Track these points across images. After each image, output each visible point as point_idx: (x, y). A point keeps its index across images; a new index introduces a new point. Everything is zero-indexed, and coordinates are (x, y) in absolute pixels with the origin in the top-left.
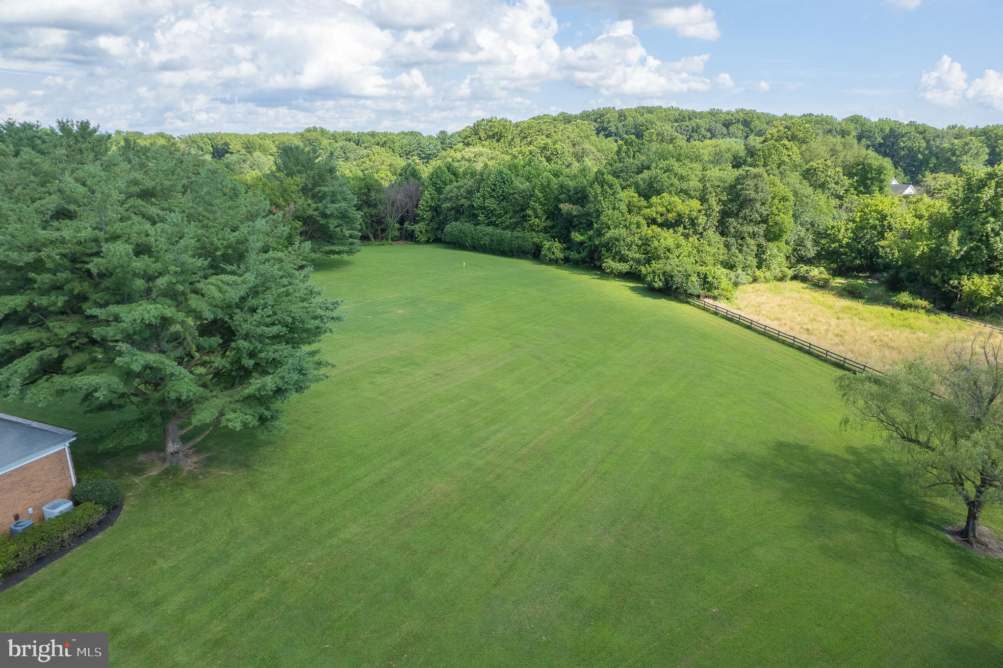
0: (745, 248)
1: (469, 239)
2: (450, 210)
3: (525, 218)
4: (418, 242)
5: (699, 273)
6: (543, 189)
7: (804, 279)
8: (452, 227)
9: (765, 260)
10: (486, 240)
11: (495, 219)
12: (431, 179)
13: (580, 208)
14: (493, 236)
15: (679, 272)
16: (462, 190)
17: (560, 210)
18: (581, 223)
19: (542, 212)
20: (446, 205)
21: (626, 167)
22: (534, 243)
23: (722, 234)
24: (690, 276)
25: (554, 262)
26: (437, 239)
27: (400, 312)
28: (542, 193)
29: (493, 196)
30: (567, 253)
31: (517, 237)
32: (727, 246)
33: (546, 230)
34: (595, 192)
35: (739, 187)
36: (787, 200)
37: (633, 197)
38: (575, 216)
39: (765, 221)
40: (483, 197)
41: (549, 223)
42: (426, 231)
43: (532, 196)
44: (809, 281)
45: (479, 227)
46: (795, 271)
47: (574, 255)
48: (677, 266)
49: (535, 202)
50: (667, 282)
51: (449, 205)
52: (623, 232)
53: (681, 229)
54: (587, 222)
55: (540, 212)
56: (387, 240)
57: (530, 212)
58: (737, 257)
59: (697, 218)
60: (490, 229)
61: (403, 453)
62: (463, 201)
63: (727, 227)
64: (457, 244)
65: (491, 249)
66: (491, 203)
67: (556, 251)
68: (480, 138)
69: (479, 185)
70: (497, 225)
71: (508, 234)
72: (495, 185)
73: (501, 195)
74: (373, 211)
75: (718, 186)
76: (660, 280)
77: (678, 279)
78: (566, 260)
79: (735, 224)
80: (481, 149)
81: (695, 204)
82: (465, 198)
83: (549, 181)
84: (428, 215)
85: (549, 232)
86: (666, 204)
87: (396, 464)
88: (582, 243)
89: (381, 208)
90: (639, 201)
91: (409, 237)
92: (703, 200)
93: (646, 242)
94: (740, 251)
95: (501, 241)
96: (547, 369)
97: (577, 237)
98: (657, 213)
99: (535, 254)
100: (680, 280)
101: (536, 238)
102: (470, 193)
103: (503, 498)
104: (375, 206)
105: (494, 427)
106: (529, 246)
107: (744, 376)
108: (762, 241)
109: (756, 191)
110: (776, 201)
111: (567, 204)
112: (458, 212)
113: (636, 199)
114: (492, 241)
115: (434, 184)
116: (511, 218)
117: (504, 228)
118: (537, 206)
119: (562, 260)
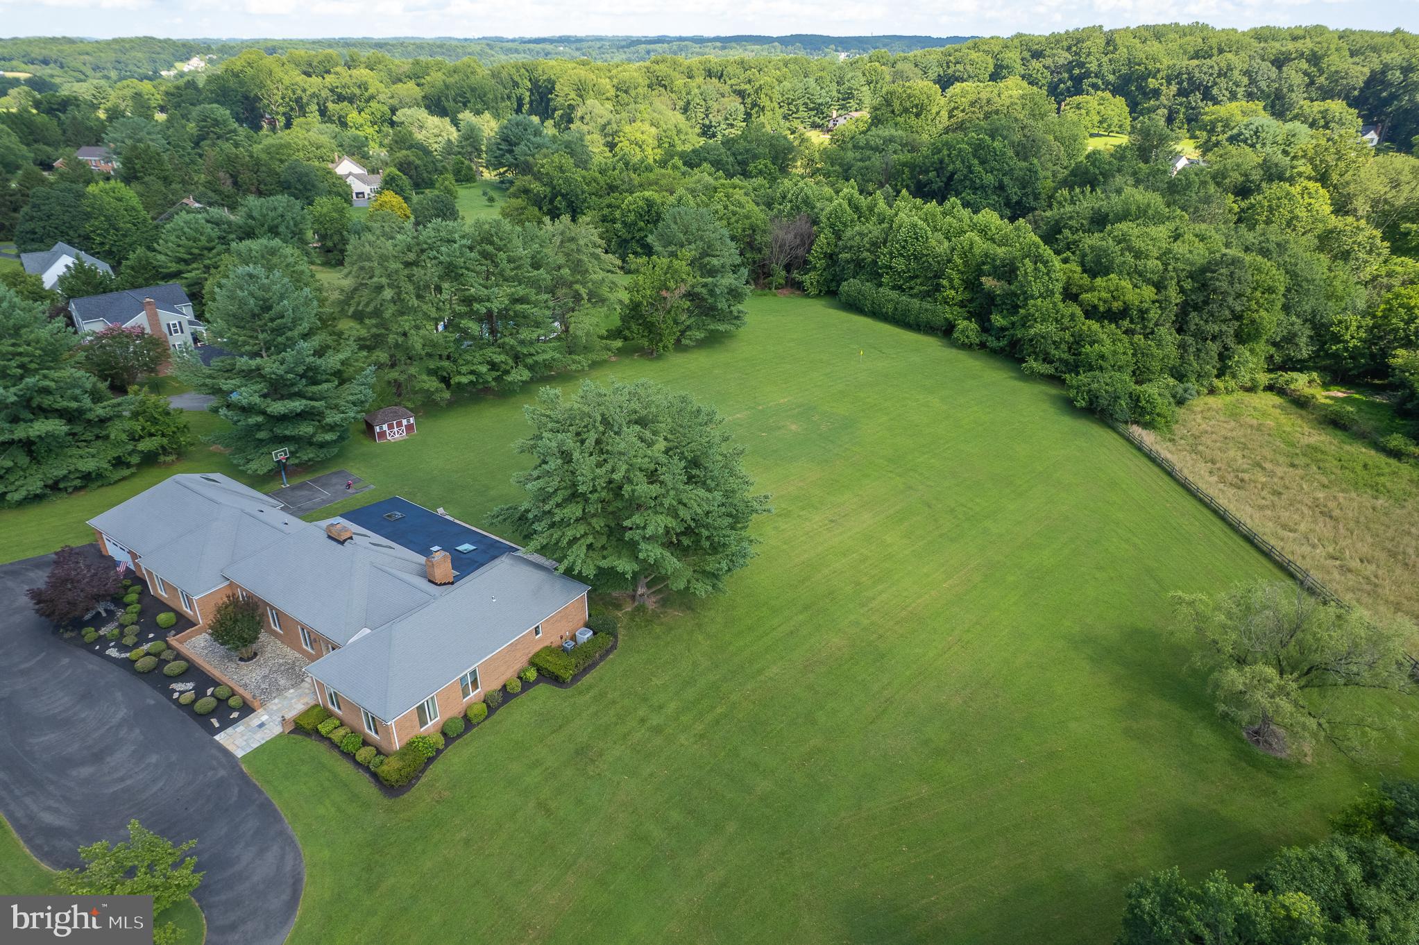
0: (1202, 355)
1: (868, 303)
2: (849, 263)
3: (938, 288)
4: (808, 296)
5: (1131, 393)
6: (964, 255)
7: (1281, 392)
8: (851, 286)
9: (1230, 367)
10: (890, 307)
11: (902, 282)
12: (828, 219)
13: (1006, 286)
14: (898, 303)
15: (1107, 392)
16: (866, 239)
17: (981, 284)
18: (1004, 303)
19: (960, 282)
20: (845, 256)
21: (1078, 213)
22: (946, 319)
23: (1180, 331)
24: (1119, 398)
25: (967, 347)
26: (830, 291)
27: (793, 427)
28: (961, 258)
29: (902, 255)
30: (984, 337)
31: (926, 310)
32: (1183, 346)
33: (962, 304)
34: (1025, 270)
35: (1209, 275)
36: (1274, 292)
37: (1075, 272)
38: (999, 295)
39: (1238, 317)
40: (891, 253)
41: (967, 295)
42: (818, 282)
43: (949, 261)
44: (1287, 395)
45: (881, 290)
46: (1272, 379)
48: (1107, 385)
49: (953, 269)
50: (1091, 402)
51: (848, 256)
52: (1052, 328)
53: (1126, 323)
54: (1013, 304)
55: (957, 282)
56: (770, 289)
57: (945, 282)
58: (1190, 365)
59: (1147, 311)
60: (894, 295)
61: (806, 608)
62: (866, 254)
63: (1187, 322)
64: (854, 306)
66: (899, 264)
67: (971, 333)
68: (893, 112)
69: (887, 236)
70: (904, 290)
71: (916, 303)
72: (906, 241)
73: (912, 254)
74: (758, 256)
75: (1184, 270)
76: (1084, 399)
77: (1104, 402)
78: (983, 345)
79: (1197, 320)
80: (893, 132)
81: (1149, 292)
82: (868, 250)
83: (972, 244)
84: (820, 264)
85: (966, 307)
86: (1112, 289)
87: (801, 617)
88: (1003, 329)
89: (766, 251)
90: (1081, 278)
91: (798, 287)
92: (1159, 286)
93: (1078, 342)
94: (1198, 357)
95: (907, 311)
96: (936, 520)
97: (998, 320)
98: (1100, 299)
99: (946, 331)
100: (1106, 403)
101: (948, 313)
102: (875, 244)
103: (883, 656)
104: (760, 250)
105: (880, 587)
106: (938, 321)
107: (1135, 545)
108: (1231, 342)
109: (1231, 284)
110: (1258, 294)
111: (990, 278)
112: (859, 267)
113: (1076, 276)
114: (896, 309)
115: (832, 226)
116: (921, 284)
117: (912, 296)
118: (955, 275)
119: (977, 345)
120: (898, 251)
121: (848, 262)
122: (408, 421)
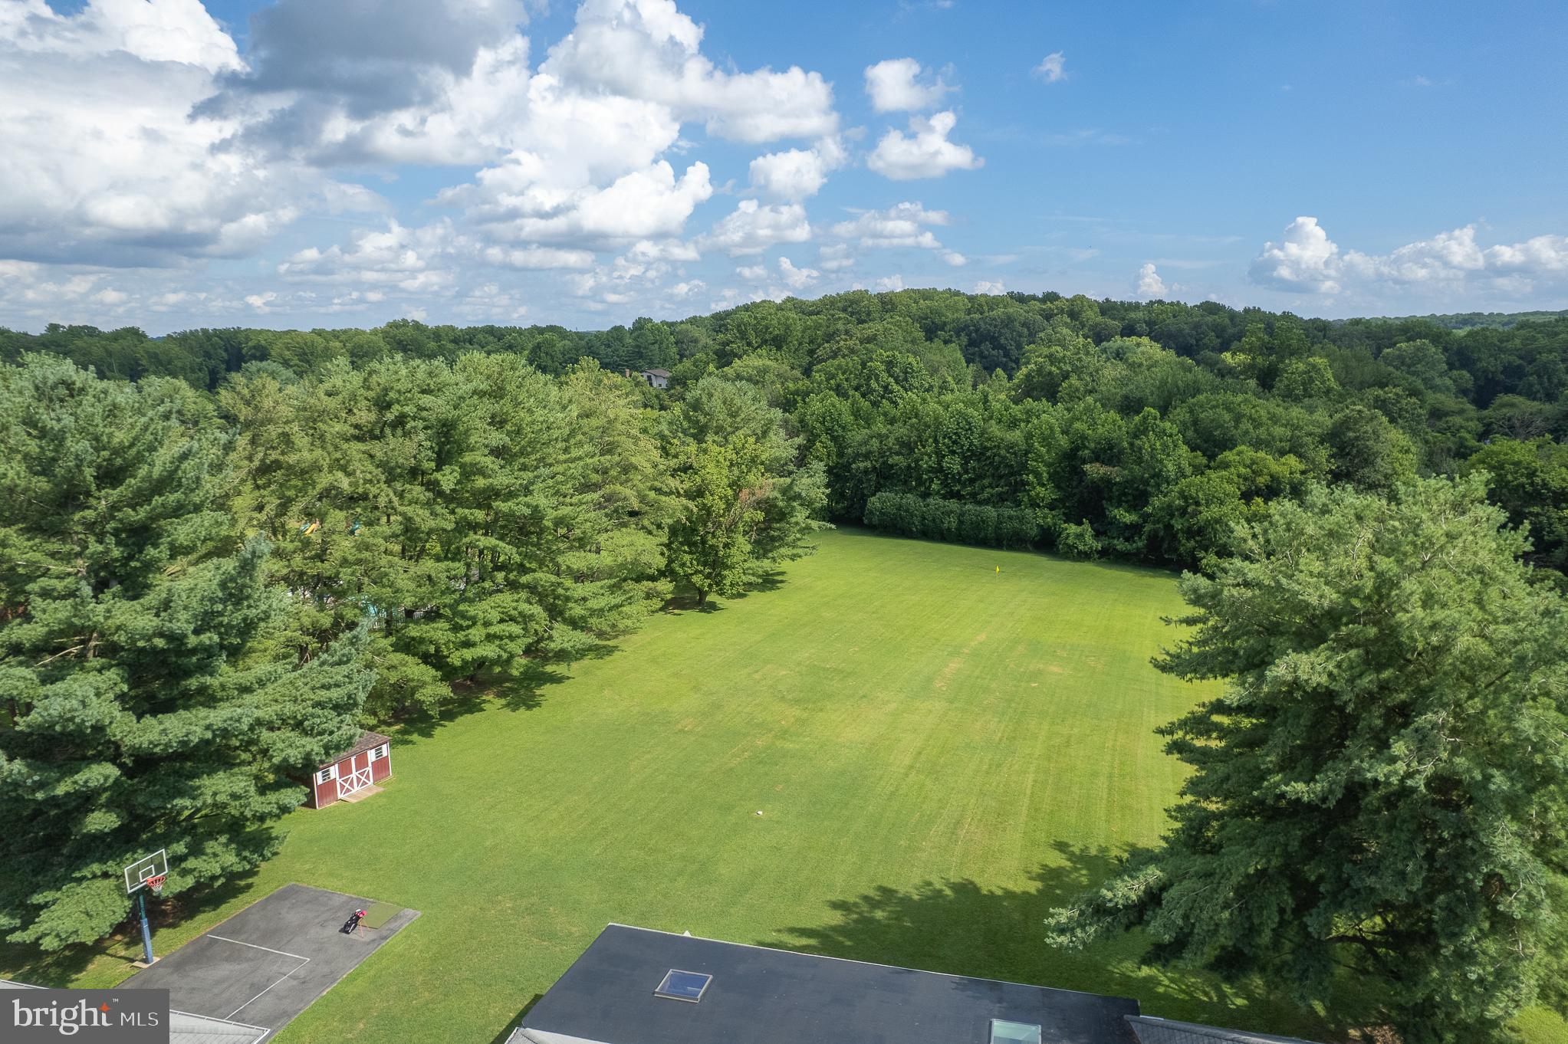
1: (916, 520)
2: (870, 473)
3: (1020, 487)
6: (1050, 440)
8: (883, 501)
10: (952, 522)
11: (959, 487)
13: (1125, 471)
14: (961, 515)
16: (889, 441)
17: (1084, 474)
18: (1124, 493)
19: (1051, 475)
20: (859, 466)
22: (1041, 526)
25: (1084, 556)
28: (1049, 445)
29: (954, 452)
30: (1108, 540)
31: (1010, 518)
33: (1059, 504)
35: (1349, 434)
36: (1407, 452)
38: (1115, 483)
41: (1065, 491)
43: (1029, 452)
45: (931, 500)
47: (1120, 545)
49: (1037, 461)
51: (865, 465)
54: (1140, 491)
55: (1046, 476)
57: (1029, 477)
60: (953, 504)
62: (895, 458)
64: (894, 527)
65: (960, 535)
66: (953, 464)
67: (1085, 538)
69: (921, 433)
70: (966, 497)
71: (990, 512)
72: (957, 433)
73: (971, 449)
78: (1108, 553)
81: (1292, 462)
82: (898, 454)
85: (1057, 508)
88: (1134, 526)
95: (979, 524)
97: (1126, 517)
98: (1238, 477)
99: (1047, 544)
101: (1042, 518)
102: (907, 446)
106: (1032, 531)
111: (1097, 465)
112: (885, 476)
113: (1190, 455)
114: (961, 522)
115: (829, 431)
116: (990, 486)
117: (980, 503)
118: (1042, 468)
119: (1098, 552)
120: (948, 447)
121: (866, 472)
122: (379, 753)
